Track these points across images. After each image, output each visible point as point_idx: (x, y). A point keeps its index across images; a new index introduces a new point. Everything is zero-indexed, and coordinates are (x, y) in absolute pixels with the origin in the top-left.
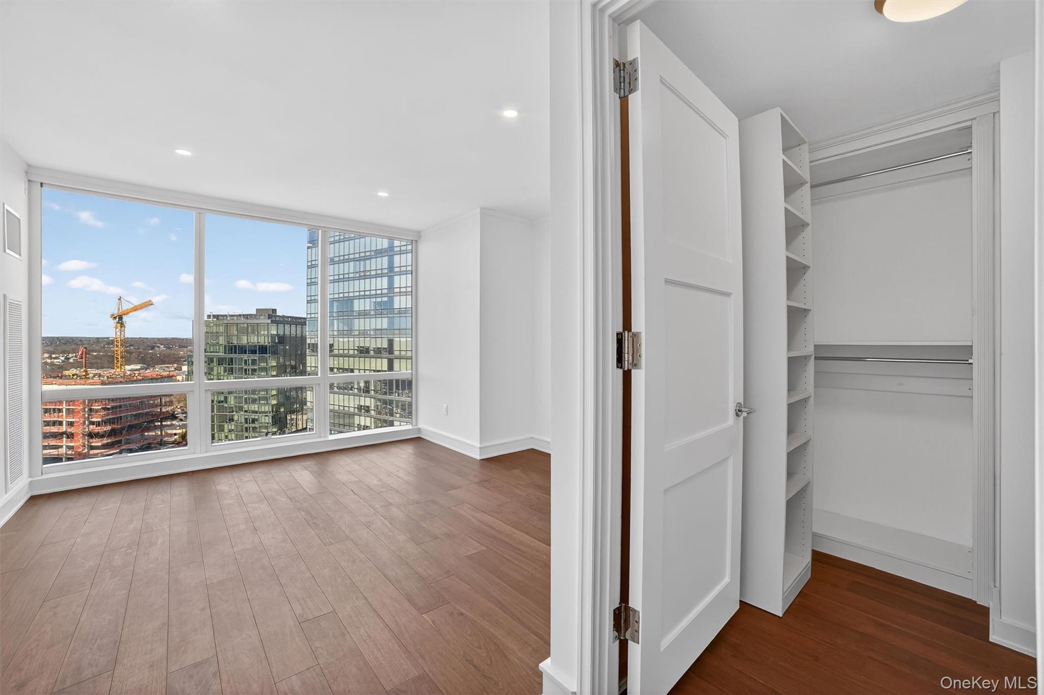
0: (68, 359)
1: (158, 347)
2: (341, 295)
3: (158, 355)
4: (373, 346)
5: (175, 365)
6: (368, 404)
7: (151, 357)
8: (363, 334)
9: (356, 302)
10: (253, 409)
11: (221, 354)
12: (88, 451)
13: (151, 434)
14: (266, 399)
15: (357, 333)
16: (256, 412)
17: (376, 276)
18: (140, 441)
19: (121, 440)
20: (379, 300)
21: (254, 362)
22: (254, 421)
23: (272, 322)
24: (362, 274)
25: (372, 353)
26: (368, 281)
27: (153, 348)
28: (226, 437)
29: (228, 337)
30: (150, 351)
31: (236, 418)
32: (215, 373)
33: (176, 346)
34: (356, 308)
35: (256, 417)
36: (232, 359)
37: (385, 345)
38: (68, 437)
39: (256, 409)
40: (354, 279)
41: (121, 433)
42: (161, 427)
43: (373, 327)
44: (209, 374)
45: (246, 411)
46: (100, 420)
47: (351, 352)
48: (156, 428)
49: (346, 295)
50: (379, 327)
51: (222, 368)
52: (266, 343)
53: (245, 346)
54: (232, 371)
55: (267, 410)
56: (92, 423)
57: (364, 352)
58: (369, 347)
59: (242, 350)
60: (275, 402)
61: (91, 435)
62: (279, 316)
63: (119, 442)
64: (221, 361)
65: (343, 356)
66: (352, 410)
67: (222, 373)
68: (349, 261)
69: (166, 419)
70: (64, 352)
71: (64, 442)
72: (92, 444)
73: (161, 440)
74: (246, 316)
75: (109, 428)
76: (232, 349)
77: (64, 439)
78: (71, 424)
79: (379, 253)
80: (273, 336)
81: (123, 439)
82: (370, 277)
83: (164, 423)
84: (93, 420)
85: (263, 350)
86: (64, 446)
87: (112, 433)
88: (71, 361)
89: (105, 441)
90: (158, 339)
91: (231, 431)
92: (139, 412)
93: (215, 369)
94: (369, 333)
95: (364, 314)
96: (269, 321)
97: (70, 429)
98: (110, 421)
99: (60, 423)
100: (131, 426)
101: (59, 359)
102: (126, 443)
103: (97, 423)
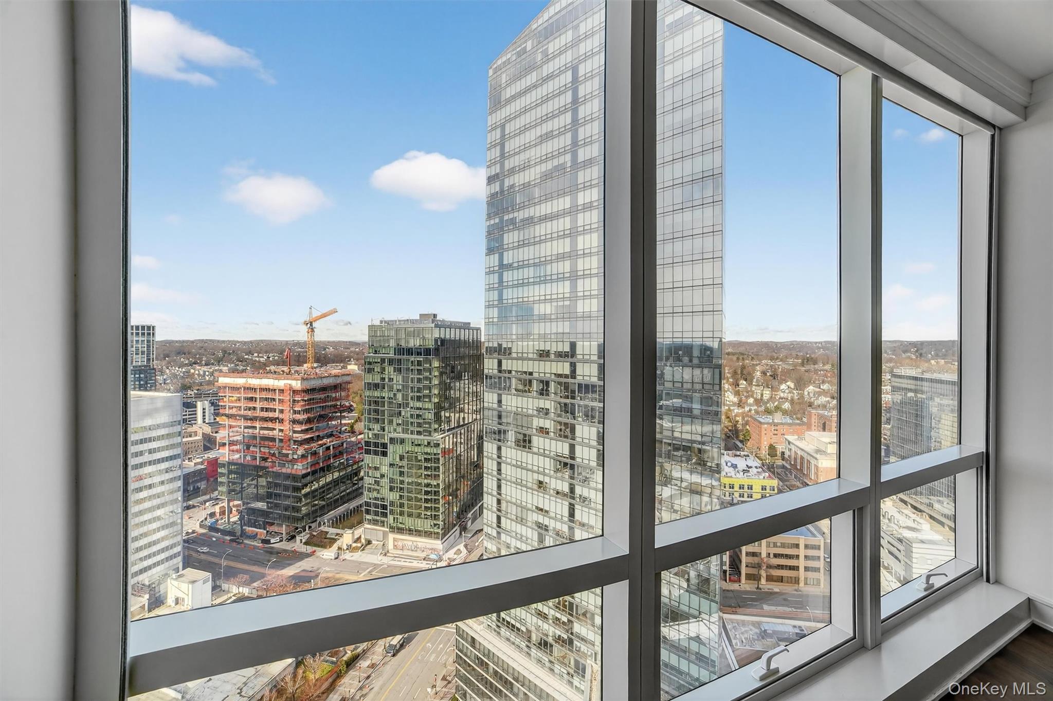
0: (269, 358)
2: (521, 300)
4: (553, 350)
6: (548, 406)
7: (324, 358)
8: (544, 337)
9: (536, 306)
10: (418, 406)
11: (392, 355)
12: (293, 435)
13: (332, 423)
14: (429, 397)
15: (536, 337)
16: (421, 409)
17: (558, 280)
18: (326, 428)
20: (561, 304)
21: (419, 363)
22: (418, 416)
23: (436, 326)
24: (542, 279)
25: (552, 356)
26: (549, 285)
27: (325, 349)
28: (395, 430)
29: (398, 340)
31: (403, 413)
32: (386, 372)
34: (536, 312)
35: (421, 414)
36: (401, 359)
37: (567, 349)
38: (280, 422)
39: (421, 407)
40: (534, 283)
41: (314, 421)
42: (342, 417)
43: (554, 331)
44: (382, 373)
45: (412, 408)
46: (300, 409)
47: (531, 356)
48: (337, 418)
49: (526, 299)
50: (560, 330)
51: (392, 368)
52: (431, 346)
53: (412, 348)
54: (401, 371)
55: (430, 407)
56: (295, 412)
57: (544, 355)
58: (549, 351)
59: (410, 352)
60: (436, 400)
61: (294, 422)
62: (439, 321)
63: (311, 429)
64: (391, 362)
65: (522, 359)
66: (530, 412)
67: (392, 373)
68: (528, 266)
69: (344, 411)
70: (266, 352)
71: (277, 426)
72: (295, 429)
73: (341, 429)
74: (413, 321)
75: (305, 416)
76: (400, 350)
78: (282, 411)
79: (561, 257)
80: (436, 340)
81: (314, 426)
82: (552, 281)
84: (296, 409)
85: (428, 352)
86: (277, 430)
87: (309, 421)
88: (271, 359)
89: (304, 427)
90: (328, 342)
91: (398, 425)
92: (325, 404)
93: (387, 368)
94: (549, 337)
95: (544, 318)
96: (433, 325)
97: (281, 416)
98: (306, 411)
99: (275, 410)
100: (321, 416)
101: (263, 357)
102: (316, 430)
103: (299, 412)
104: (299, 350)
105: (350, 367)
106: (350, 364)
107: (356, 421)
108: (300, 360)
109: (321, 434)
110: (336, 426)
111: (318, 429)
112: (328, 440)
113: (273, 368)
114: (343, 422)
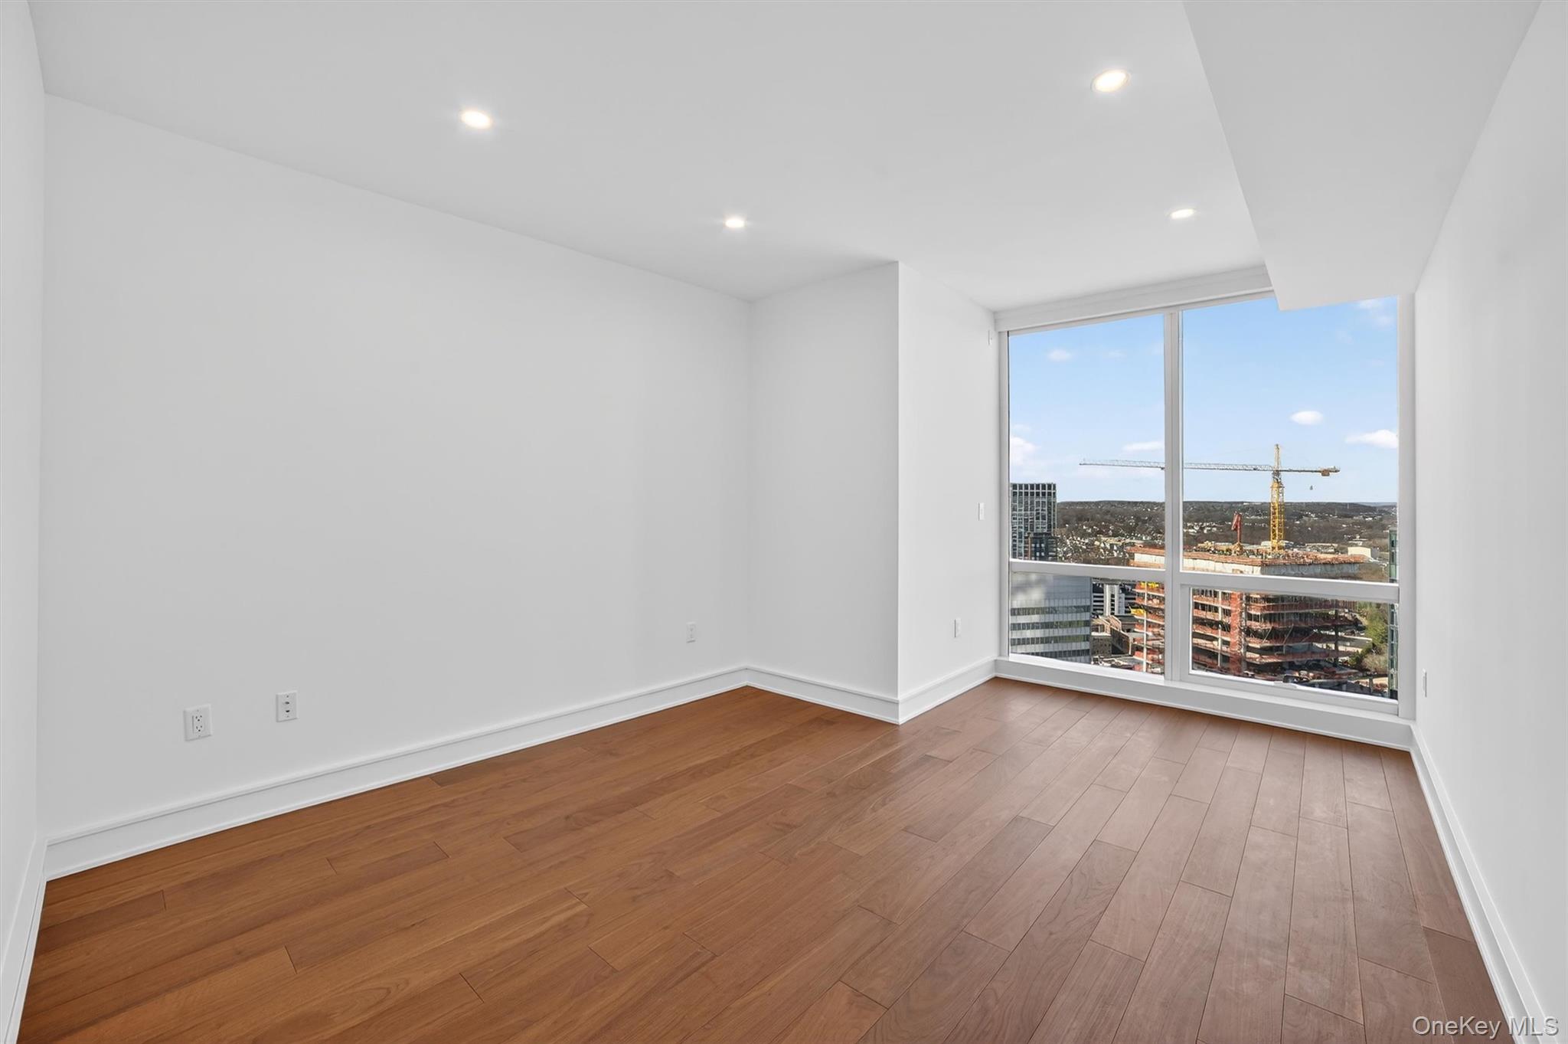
0: (1202, 528)
1: (1307, 516)
3: (1310, 529)
5: (1335, 545)
7: (1299, 531)
12: (1245, 653)
13: (1319, 645)
18: (1305, 653)
19: (1282, 646)
30: (1298, 522)
33: (1334, 515)
38: (1224, 629)
41: (1283, 637)
42: (1336, 640)
46: (1259, 613)
48: (1329, 639)
56: (1250, 617)
61: (1249, 632)
63: (1279, 649)
70: (1198, 521)
71: (1220, 634)
72: (1250, 645)
73: (1336, 660)
75: (1269, 626)
77: (1220, 630)
78: (1227, 613)
81: (1285, 646)
83: (1340, 634)
84: (1253, 612)
86: (1220, 640)
87: (1273, 635)
88: (1205, 531)
89: (1267, 644)
90: (1308, 504)
92: (1307, 611)
97: (1226, 620)
98: (1269, 618)
99: (1216, 610)
100: (1296, 630)
101: (1193, 528)
102: (1288, 653)
103: (1256, 618)
104: (1253, 517)
105: (1353, 551)
106: (1352, 545)
107: (1369, 651)
108: (1256, 533)
109: (1297, 660)
110: (1326, 652)
111: (1291, 651)
112: (1311, 674)
113: (1208, 544)
114: (1341, 648)
